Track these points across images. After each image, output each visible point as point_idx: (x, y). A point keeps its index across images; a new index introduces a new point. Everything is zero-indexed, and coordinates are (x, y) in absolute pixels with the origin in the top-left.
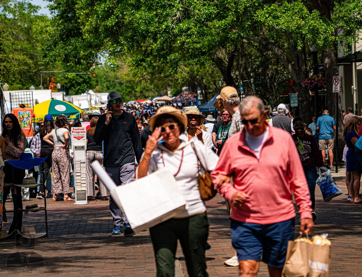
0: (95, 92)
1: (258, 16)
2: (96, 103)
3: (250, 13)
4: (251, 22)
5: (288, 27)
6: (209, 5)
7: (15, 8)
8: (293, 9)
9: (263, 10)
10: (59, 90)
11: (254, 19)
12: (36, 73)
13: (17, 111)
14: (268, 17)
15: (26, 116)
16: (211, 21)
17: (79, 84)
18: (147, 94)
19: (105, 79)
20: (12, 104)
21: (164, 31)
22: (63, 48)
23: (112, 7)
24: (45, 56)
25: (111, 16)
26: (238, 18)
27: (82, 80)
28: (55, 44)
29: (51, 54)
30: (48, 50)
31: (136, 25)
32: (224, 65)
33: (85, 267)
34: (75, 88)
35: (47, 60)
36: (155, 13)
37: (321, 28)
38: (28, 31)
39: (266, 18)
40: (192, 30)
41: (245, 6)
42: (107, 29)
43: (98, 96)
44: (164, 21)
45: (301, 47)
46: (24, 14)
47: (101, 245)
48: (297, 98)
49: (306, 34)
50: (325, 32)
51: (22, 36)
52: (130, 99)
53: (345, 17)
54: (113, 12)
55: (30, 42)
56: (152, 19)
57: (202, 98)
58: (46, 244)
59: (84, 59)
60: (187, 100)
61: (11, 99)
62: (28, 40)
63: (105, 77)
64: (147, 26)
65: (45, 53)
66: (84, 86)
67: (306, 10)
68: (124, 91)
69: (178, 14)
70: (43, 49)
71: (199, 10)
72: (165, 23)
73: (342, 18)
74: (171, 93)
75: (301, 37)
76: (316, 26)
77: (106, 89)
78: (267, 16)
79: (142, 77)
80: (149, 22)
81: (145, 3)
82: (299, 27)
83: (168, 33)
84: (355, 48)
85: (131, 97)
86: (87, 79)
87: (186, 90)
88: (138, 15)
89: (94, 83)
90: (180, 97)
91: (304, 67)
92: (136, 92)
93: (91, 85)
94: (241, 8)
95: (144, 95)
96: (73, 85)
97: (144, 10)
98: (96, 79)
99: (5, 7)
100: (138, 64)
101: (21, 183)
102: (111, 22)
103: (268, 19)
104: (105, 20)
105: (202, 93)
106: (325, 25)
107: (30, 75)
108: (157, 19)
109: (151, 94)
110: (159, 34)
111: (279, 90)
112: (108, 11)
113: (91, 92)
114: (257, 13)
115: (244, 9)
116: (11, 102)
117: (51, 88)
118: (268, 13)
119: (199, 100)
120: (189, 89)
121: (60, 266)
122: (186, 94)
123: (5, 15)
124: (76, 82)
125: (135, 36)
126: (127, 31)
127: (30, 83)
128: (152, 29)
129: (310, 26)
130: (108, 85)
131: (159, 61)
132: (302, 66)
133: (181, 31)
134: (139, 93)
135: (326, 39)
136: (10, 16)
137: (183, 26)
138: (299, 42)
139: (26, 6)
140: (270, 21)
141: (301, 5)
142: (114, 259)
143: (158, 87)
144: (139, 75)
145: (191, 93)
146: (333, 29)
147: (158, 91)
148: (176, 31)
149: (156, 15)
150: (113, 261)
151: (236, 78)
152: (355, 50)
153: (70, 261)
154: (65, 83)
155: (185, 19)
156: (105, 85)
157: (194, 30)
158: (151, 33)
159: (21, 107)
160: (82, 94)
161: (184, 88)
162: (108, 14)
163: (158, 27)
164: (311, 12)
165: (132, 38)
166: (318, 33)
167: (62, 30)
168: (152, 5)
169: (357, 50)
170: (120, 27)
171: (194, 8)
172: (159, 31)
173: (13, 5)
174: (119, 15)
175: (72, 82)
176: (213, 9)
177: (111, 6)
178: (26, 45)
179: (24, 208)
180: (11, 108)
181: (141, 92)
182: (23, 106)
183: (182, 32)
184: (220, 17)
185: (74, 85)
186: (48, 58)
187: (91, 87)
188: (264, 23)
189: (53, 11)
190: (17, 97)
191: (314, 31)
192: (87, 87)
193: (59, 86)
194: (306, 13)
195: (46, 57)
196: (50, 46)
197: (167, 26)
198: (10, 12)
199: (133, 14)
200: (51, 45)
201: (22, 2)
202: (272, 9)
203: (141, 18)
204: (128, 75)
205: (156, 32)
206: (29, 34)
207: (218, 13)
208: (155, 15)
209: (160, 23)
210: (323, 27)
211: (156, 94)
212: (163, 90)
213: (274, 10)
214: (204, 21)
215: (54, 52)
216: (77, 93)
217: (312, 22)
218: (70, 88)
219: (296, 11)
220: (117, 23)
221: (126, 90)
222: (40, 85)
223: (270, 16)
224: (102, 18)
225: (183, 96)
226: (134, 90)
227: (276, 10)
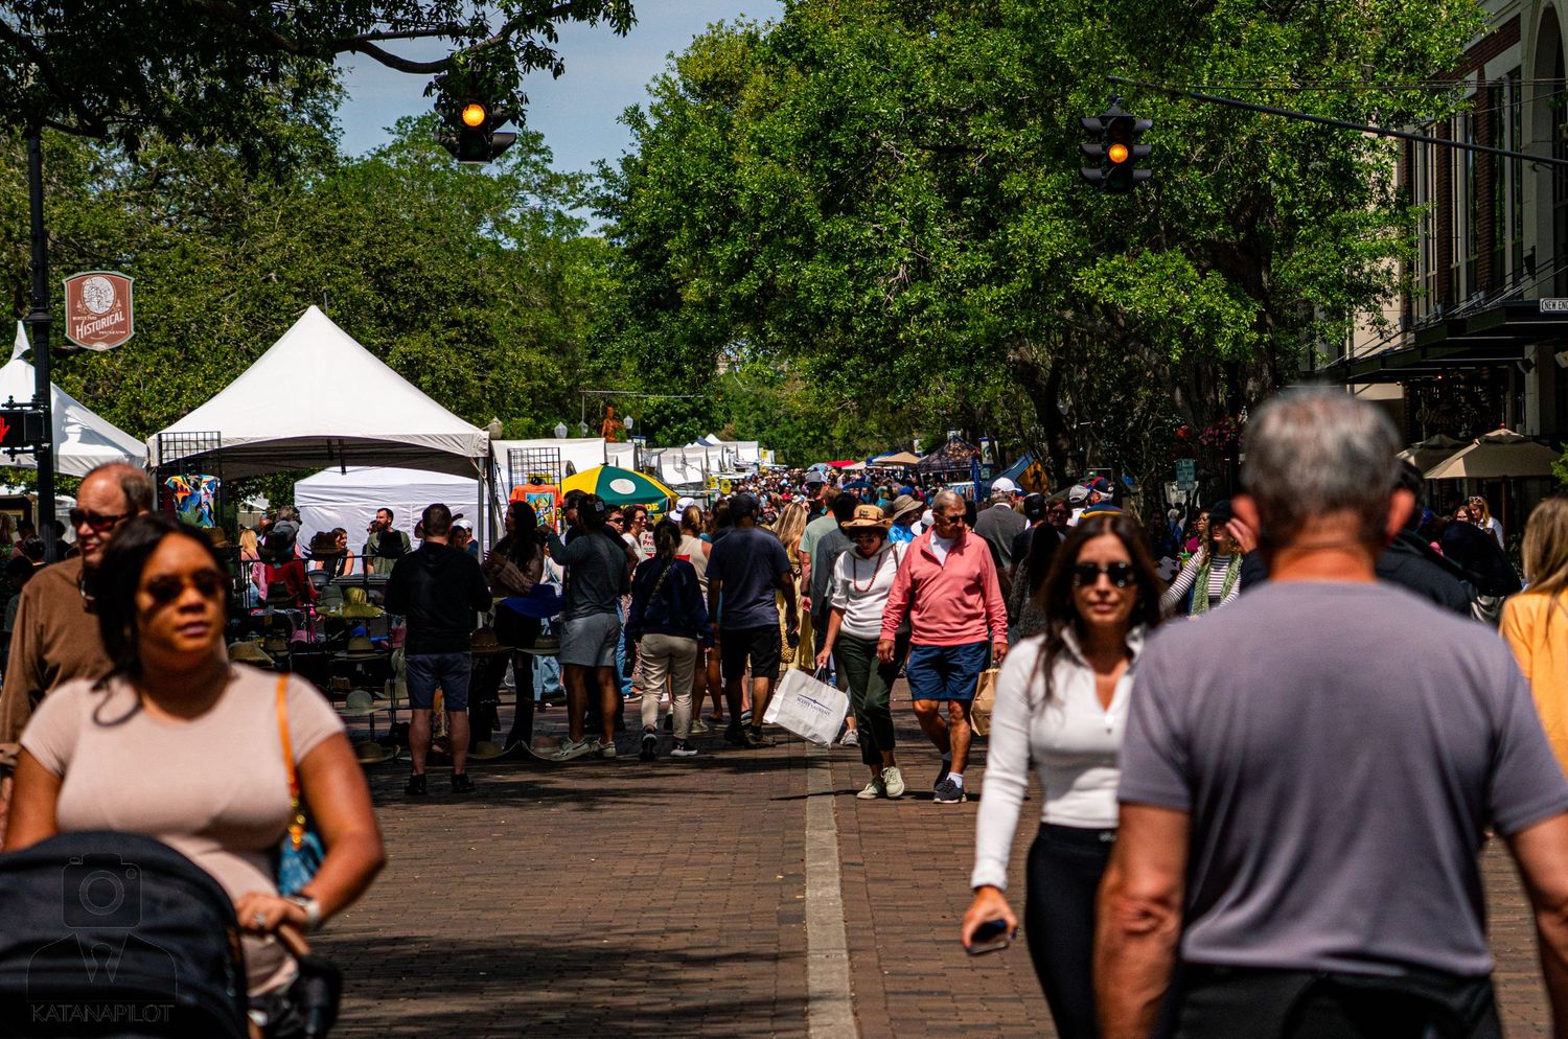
0: (722, 439)
1: (1081, 282)
2: (722, 468)
3: (1064, 274)
4: (1065, 295)
5: (1149, 309)
6: (976, 249)
7: (523, 224)
8: (1163, 267)
9: (1095, 268)
10: (630, 434)
11: (1072, 288)
12: (570, 389)
13: (524, 492)
14: (1106, 284)
15: (543, 504)
16: (976, 287)
17: (682, 418)
18: (861, 445)
19: (751, 404)
20: (514, 475)
21: (867, 310)
22: (638, 335)
23: (750, 251)
24: (594, 355)
25: (748, 272)
26: (1036, 284)
27: (688, 406)
28: (621, 325)
29: (608, 350)
30: (601, 340)
31: (802, 295)
32: (1038, 380)
33: (652, 804)
34: (671, 428)
35: (598, 364)
36: (846, 267)
37: (1228, 313)
38: (553, 283)
39: (1101, 287)
40: (932, 308)
41: (1052, 255)
42: (737, 301)
43: (728, 451)
44: (867, 287)
45: (1178, 355)
46: (544, 240)
47: (690, 771)
48: (1192, 471)
49: (1191, 325)
50: (1235, 323)
51: (535, 296)
52: (817, 457)
53: (1322, 275)
54: (751, 262)
55: (558, 312)
56: (840, 282)
57: (992, 462)
58: (581, 769)
59: (688, 362)
60: (957, 463)
61: (510, 464)
62: (553, 306)
63: (752, 397)
64: (829, 298)
65: (594, 348)
66: (694, 422)
67: (1191, 271)
68: (800, 435)
69: (902, 270)
70: (589, 338)
71: (950, 262)
72: (871, 291)
73: (1314, 276)
74: (921, 444)
75: (1180, 332)
76: (1213, 309)
77: (753, 429)
78: (1103, 281)
79: (840, 405)
80: (833, 289)
81: (825, 244)
82: (1177, 309)
83: (878, 314)
84: (1352, 348)
85: (819, 452)
86: (701, 406)
87: (955, 437)
88: (807, 273)
89: (720, 416)
90: (939, 458)
91: (1213, 396)
92: (831, 438)
93: (711, 420)
94: (1043, 263)
95: (854, 447)
96: (664, 421)
97: (822, 261)
98: (724, 404)
99: (496, 220)
100: (823, 374)
101: (532, 646)
102: (745, 287)
103: (1106, 289)
104: (733, 283)
105: (991, 448)
106: (1238, 305)
107: (558, 394)
108: (850, 283)
109: (873, 445)
110: (857, 316)
111: (1155, 449)
112: (741, 260)
113: (711, 438)
114: (1081, 274)
115: (1050, 263)
116: (510, 471)
117: (605, 435)
118: (1104, 274)
119: (985, 466)
120: (964, 435)
121: (604, 803)
122: (954, 450)
123: (495, 242)
124: (674, 413)
125: (799, 321)
126: (781, 308)
127: (556, 415)
128: (839, 305)
129: (1200, 307)
130: (760, 419)
131: (875, 368)
132: (1208, 392)
133: (908, 310)
134: (840, 442)
135: (1237, 339)
136: (510, 244)
137: (912, 297)
138: (1176, 344)
139: (550, 219)
140: (1110, 295)
141: (1180, 258)
142: (712, 793)
143: (888, 429)
144: (832, 400)
145: (968, 447)
146: (1255, 316)
147: (891, 440)
148: (895, 309)
149: (851, 273)
150: (709, 796)
151: (1070, 414)
152: (1352, 354)
153: (626, 796)
154: (645, 415)
155: (915, 281)
156: (751, 419)
157: (938, 308)
158: (838, 314)
159: (532, 483)
160: (689, 445)
161: (951, 434)
162: (740, 267)
163: (854, 302)
164: (1203, 276)
165: (792, 324)
166: (1220, 324)
167: (636, 292)
168: (840, 248)
169: (1356, 354)
170: (767, 299)
171: (938, 256)
172: (858, 310)
173: (519, 217)
174: (765, 271)
175: (662, 412)
176: (984, 259)
177: (747, 249)
178: (547, 319)
179: (537, 698)
180: (511, 485)
181: (846, 440)
182: (537, 481)
183: (908, 312)
184: (999, 276)
185: (669, 420)
186: (601, 360)
187: (713, 428)
188: (1094, 300)
189: (615, 240)
190: (525, 460)
191: (1211, 321)
192: (703, 427)
193: (628, 422)
194: (1193, 278)
195: (597, 358)
196: (605, 330)
197: (875, 299)
198: (511, 232)
199: (796, 270)
200: (609, 327)
201: (540, 209)
202: (1114, 266)
203: (814, 280)
204: (804, 400)
205: (848, 310)
206: (554, 290)
207: (995, 270)
208: (848, 272)
209: (859, 291)
210: (1232, 311)
211: (886, 445)
212: (902, 435)
213: (1119, 269)
214: (962, 288)
215: (616, 346)
216: (676, 442)
217: (1204, 298)
218: (658, 428)
219: (1170, 271)
220: (761, 289)
221: (806, 435)
222: (580, 421)
223: (1111, 282)
224: (725, 275)
225: (946, 454)
226: (826, 434)
227: (1124, 269)
